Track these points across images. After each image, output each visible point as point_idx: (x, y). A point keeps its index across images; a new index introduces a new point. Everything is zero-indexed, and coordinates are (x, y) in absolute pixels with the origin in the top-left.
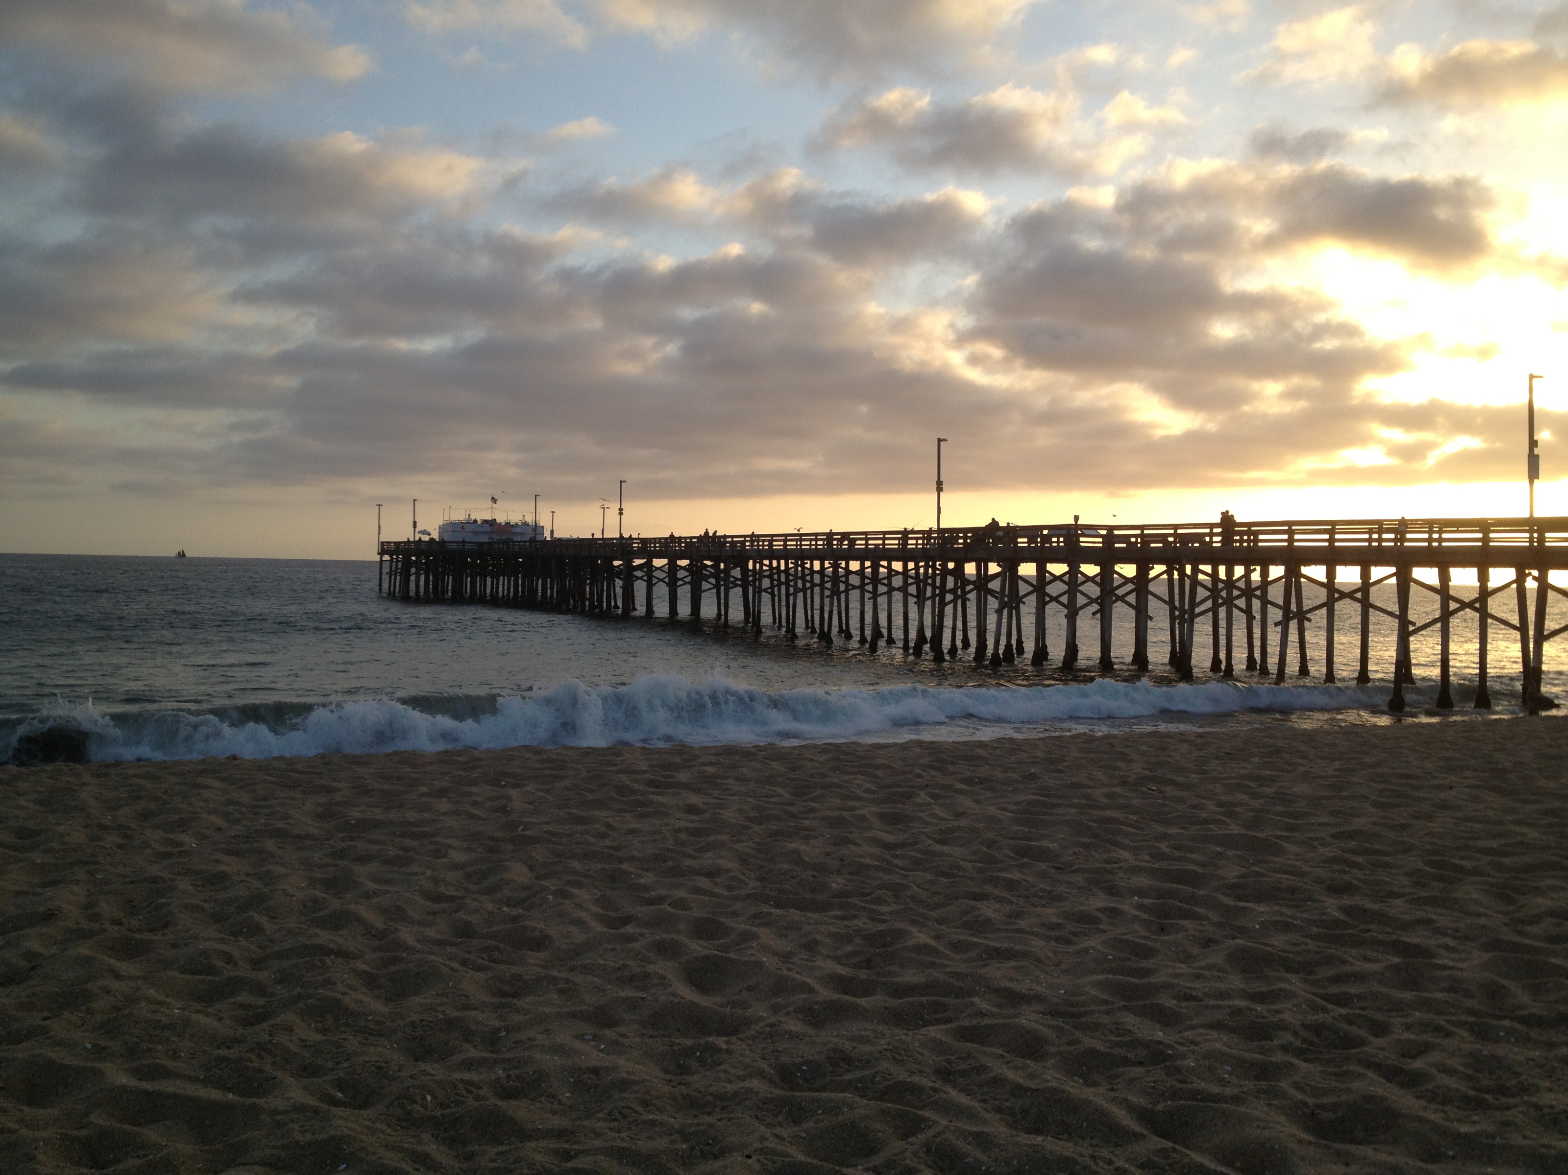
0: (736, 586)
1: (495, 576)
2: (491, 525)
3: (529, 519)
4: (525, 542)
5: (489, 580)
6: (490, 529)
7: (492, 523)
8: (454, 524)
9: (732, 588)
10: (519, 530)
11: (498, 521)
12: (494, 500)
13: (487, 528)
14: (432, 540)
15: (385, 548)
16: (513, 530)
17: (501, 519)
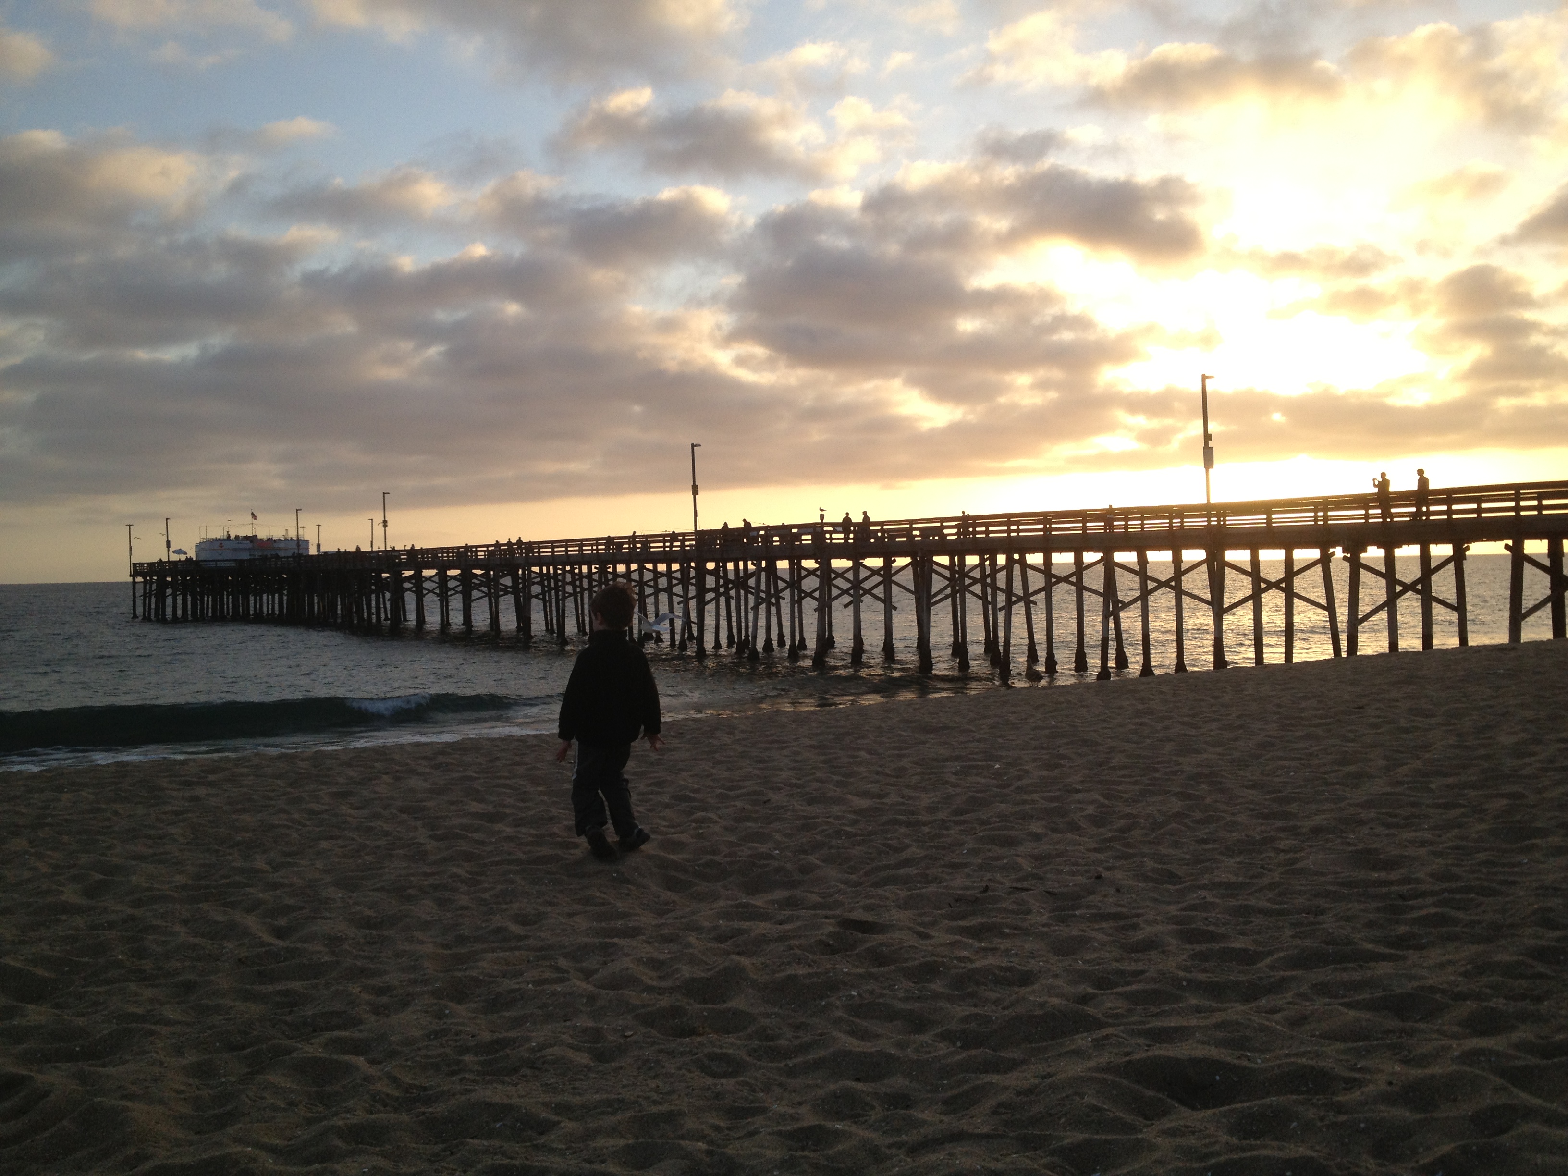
0: (507, 593)
1: (258, 594)
2: (252, 542)
3: (292, 534)
4: (288, 557)
5: (252, 598)
6: (250, 545)
7: (253, 539)
8: (212, 542)
9: (502, 595)
10: (282, 545)
11: (259, 537)
12: (254, 516)
13: (248, 545)
14: (189, 560)
15: (137, 569)
16: (276, 545)
17: (262, 534)
